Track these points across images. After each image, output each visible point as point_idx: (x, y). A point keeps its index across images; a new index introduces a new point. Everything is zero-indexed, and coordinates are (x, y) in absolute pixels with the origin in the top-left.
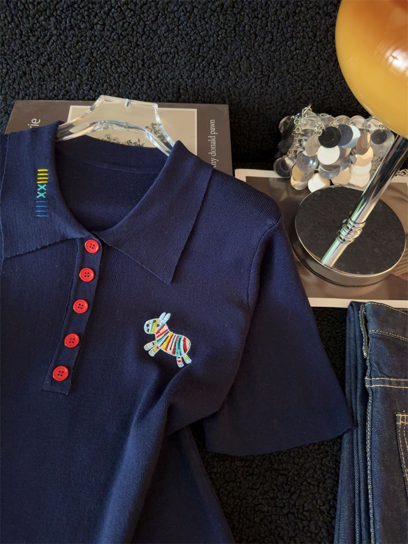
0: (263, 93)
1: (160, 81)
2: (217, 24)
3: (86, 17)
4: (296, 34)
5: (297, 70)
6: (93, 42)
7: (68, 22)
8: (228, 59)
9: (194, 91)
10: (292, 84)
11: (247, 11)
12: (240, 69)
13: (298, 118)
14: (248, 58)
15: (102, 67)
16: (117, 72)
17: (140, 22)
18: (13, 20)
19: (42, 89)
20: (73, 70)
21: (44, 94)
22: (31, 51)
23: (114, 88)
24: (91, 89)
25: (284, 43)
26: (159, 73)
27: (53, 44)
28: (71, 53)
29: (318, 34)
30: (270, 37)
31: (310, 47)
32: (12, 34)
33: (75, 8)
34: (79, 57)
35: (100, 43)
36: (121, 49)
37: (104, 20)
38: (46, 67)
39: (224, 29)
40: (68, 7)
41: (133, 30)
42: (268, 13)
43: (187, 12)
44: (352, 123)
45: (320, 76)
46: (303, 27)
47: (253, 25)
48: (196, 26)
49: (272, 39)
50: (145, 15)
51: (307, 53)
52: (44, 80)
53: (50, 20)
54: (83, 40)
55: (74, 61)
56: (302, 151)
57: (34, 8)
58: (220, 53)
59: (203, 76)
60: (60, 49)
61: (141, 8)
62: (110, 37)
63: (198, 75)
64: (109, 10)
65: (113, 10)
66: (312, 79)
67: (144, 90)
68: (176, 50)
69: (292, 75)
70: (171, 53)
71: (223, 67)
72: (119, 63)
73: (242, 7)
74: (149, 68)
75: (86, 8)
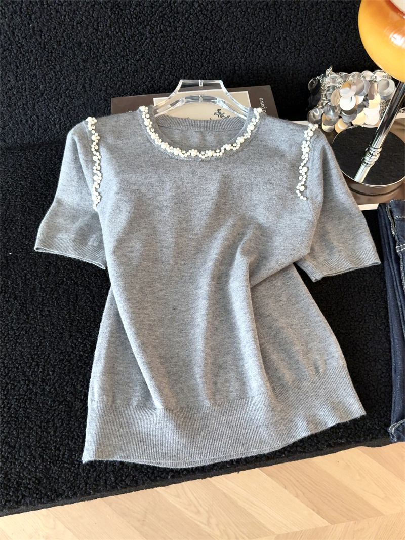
0: (296, 62)
1: (222, 63)
2: (263, 17)
3: (172, 23)
4: (318, 17)
5: (320, 43)
6: (175, 40)
7: (159, 28)
8: (271, 41)
9: (246, 67)
10: (317, 53)
11: (284, 6)
12: (279, 47)
13: (323, 78)
14: (285, 38)
15: (180, 57)
16: (191, 59)
17: (209, 22)
18: (120, 30)
19: (134, 78)
20: (159, 61)
21: (135, 82)
22: (130, 51)
23: (187, 72)
24: (170, 74)
25: (311, 24)
26: (221, 56)
27: (146, 45)
28: (159, 50)
29: (334, 15)
30: (301, 21)
31: (329, 25)
32: (118, 41)
33: (165, 18)
34: (165, 52)
35: (180, 40)
36: (195, 43)
37: (184, 23)
38: (139, 62)
39: (268, 20)
40: (160, 17)
41: (204, 28)
42: (298, 5)
43: (243, 11)
44: (363, 77)
45: (337, 45)
46: (323, 12)
47: (288, 15)
48: (248, 20)
49: (302, 23)
50: (214, 16)
51: (326, 29)
52: (137, 72)
53: (146, 28)
54: (168, 40)
55: (161, 55)
56: (327, 103)
57: (136, 21)
58: (265, 37)
59: (253, 54)
60: (151, 48)
61: (211, 12)
62: (187, 35)
63: (249, 54)
64: (189, 17)
65: (191, 16)
66: (330, 48)
67: (209, 70)
68: (234, 39)
69: (316, 47)
70: (230, 41)
71: (267, 47)
72: (193, 53)
73: (281, 3)
74: (214, 54)
75: (172, 17)
